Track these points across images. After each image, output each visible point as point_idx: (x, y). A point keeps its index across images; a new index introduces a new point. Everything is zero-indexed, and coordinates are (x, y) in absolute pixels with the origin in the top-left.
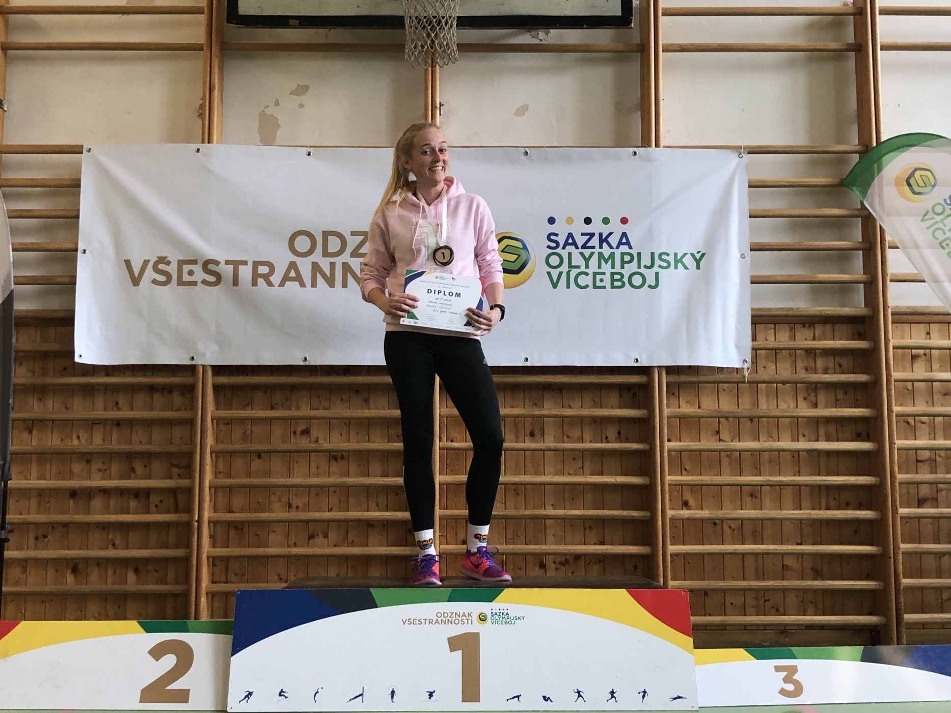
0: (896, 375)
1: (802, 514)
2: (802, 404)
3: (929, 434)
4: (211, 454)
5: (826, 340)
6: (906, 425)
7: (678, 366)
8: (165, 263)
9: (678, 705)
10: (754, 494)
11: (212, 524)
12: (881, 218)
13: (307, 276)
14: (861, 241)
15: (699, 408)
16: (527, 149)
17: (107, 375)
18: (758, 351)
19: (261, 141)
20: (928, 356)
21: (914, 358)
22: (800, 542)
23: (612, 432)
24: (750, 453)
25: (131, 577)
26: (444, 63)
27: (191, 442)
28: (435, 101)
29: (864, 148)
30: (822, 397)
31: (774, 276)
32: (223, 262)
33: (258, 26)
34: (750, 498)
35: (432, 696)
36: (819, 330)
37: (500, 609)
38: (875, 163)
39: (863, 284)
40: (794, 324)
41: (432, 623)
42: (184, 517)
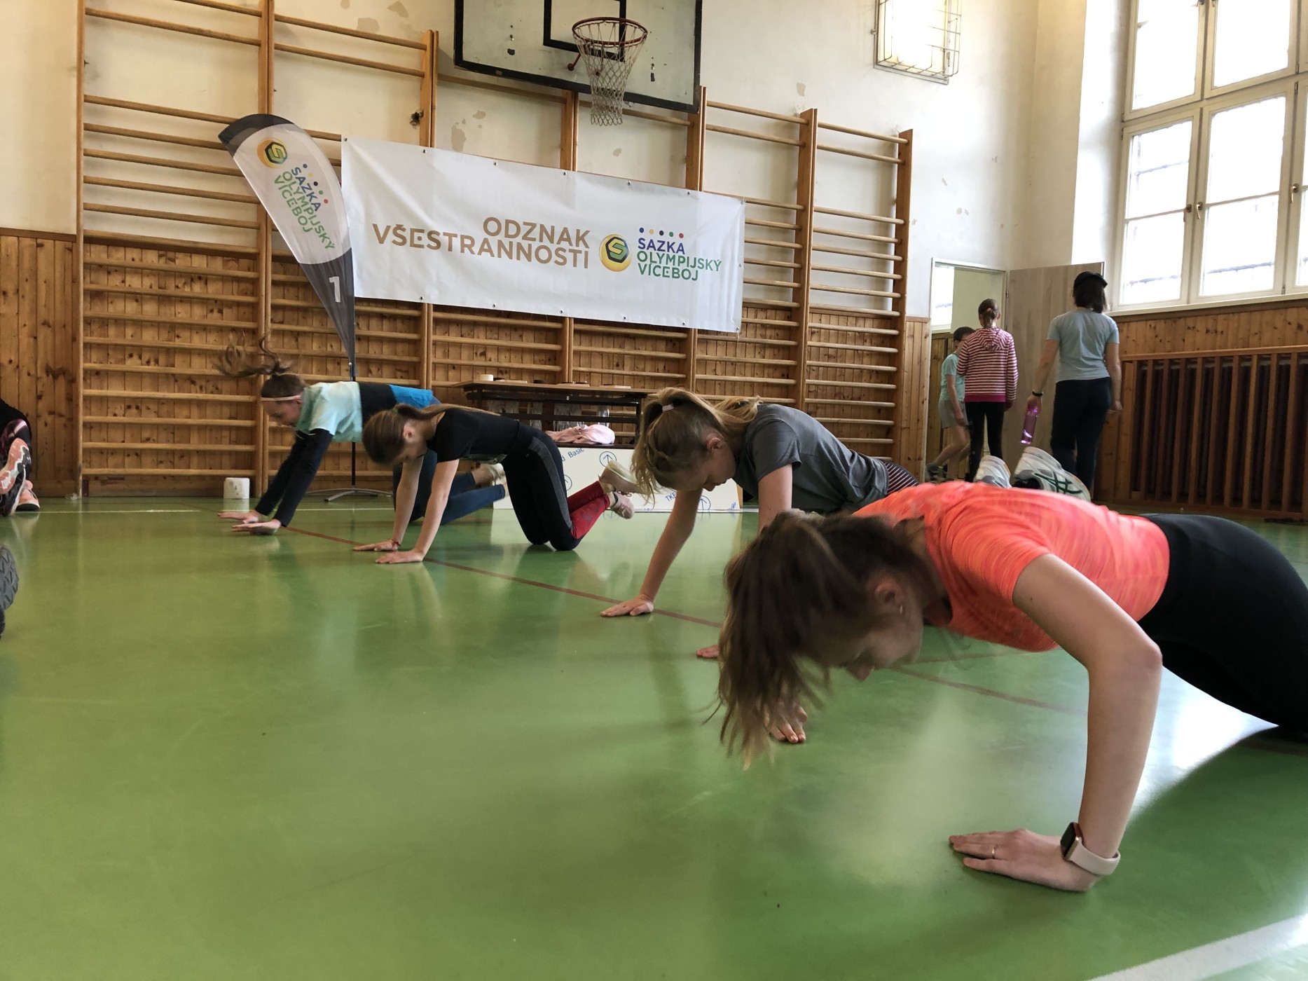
2: (757, 355)
5: (772, 319)
6: (809, 371)
7: (703, 330)
8: (401, 229)
13: (495, 249)
14: (796, 263)
18: (743, 324)
19: (454, 148)
20: (828, 334)
21: (815, 334)
23: (661, 366)
24: (730, 382)
31: (755, 280)
32: (443, 234)
33: (475, 70)
39: (794, 289)
40: (757, 309)
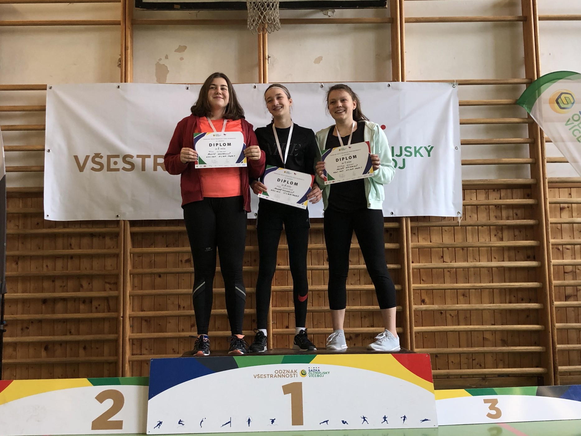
0: (551, 220)
1: (495, 306)
2: (494, 238)
3: (572, 256)
4: (130, 275)
5: (507, 199)
6: (558, 251)
7: (417, 216)
8: (99, 157)
9: (425, 425)
10: (465, 294)
11: (131, 319)
12: (541, 124)
14: (528, 138)
15: (431, 242)
16: (322, 83)
17: (64, 227)
18: (466, 207)
19: (157, 81)
20: (570, 208)
21: (562, 209)
22: (494, 323)
24: (462, 269)
25: (81, 351)
26: (272, 30)
27: (117, 268)
28: (265, 55)
29: (530, 81)
30: (506, 234)
31: (476, 160)
32: (135, 157)
33: (154, 9)
34: (463, 297)
35: (274, 422)
36: (503, 193)
37: (314, 368)
38: (536, 90)
39: (530, 164)
40: (488, 189)
41: (272, 377)
42: (114, 315)
